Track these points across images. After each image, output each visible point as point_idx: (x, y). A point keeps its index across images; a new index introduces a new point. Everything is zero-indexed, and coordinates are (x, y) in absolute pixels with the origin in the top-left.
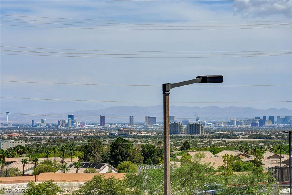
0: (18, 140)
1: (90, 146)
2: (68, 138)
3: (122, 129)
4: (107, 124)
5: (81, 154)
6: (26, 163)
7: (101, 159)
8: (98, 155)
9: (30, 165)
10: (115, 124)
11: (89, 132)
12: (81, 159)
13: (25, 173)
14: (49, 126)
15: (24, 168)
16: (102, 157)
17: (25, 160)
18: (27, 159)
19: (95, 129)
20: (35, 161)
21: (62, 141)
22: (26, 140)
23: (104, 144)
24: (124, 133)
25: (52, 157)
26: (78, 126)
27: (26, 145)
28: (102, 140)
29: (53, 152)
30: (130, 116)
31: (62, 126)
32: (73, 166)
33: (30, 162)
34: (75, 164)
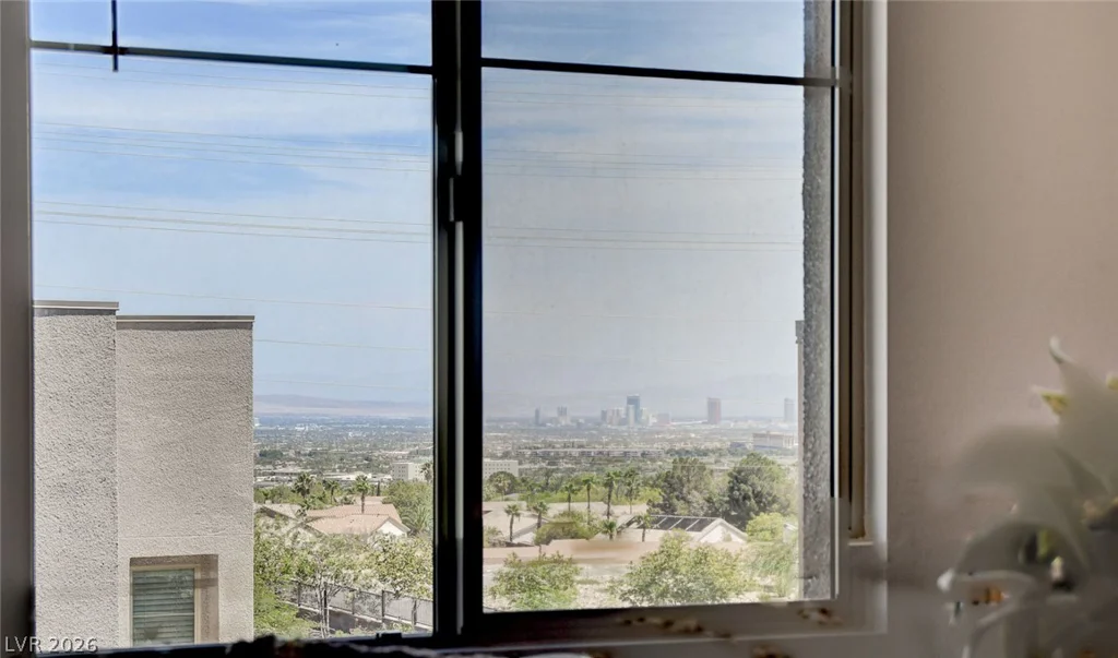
0: (501, 458)
1: (676, 475)
2: (625, 453)
3: (764, 432)
4: (727, 419)
5: (657, 496)
6: (518, 515)
7: (705, 508)
8: (697, 498)
9: (526, 521)
10: (745, 419)
11: (681, 440)
12: (654, 506)
13: (515, 541)
14: (579, 424)
15: (511, 527)
16: (708, 501)
17: (514, 507)
18: (520, 505)
19: (694, 432)
20: (540, 510)
21: (609, 461)
22: (520, 457)
23: (712, 471)
24: (770, 442)
25: (583, 501)
26: (650, 424)
27: (521, 472)
28: (712, 460)
29: (585, 487)
30: (786, 400)
31: (611, 423)
32: (635, 525)
33: (527, 513)
34: (638, 519)
